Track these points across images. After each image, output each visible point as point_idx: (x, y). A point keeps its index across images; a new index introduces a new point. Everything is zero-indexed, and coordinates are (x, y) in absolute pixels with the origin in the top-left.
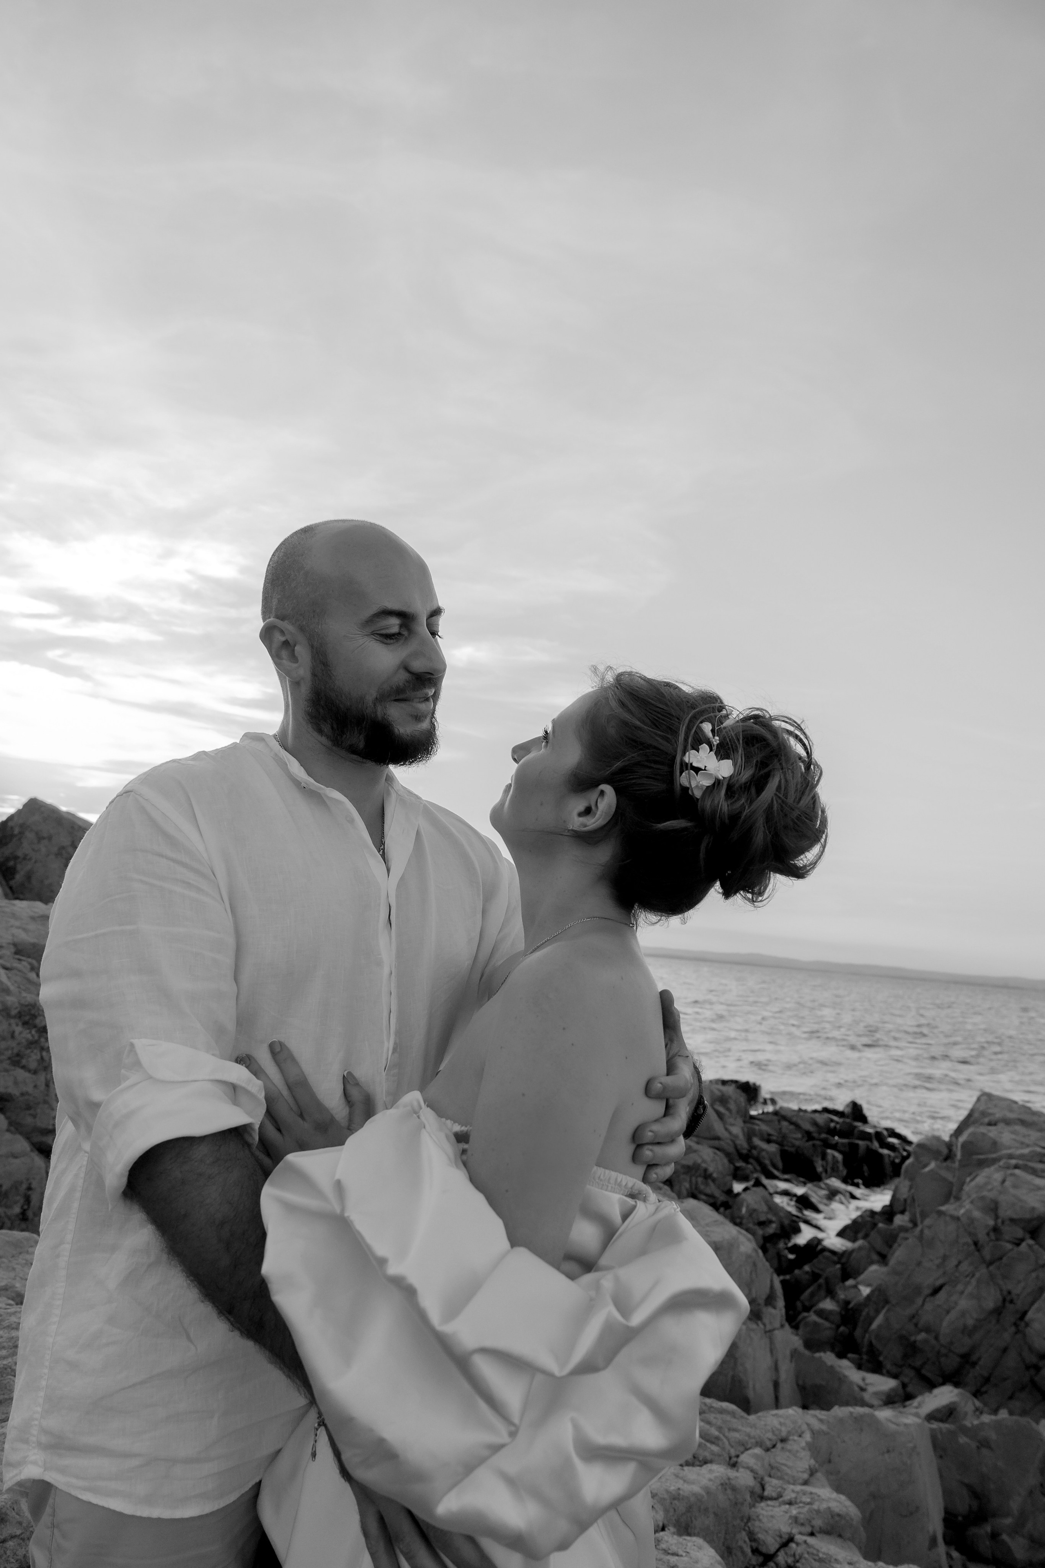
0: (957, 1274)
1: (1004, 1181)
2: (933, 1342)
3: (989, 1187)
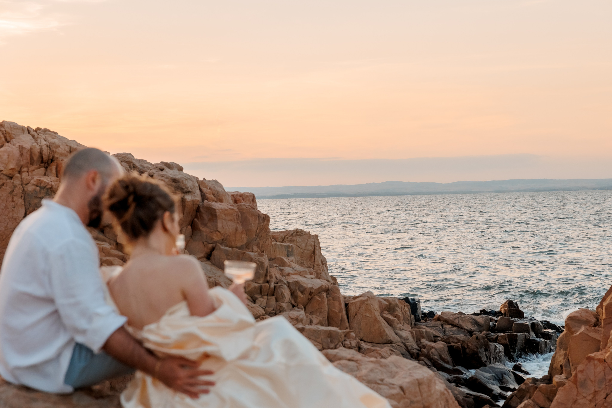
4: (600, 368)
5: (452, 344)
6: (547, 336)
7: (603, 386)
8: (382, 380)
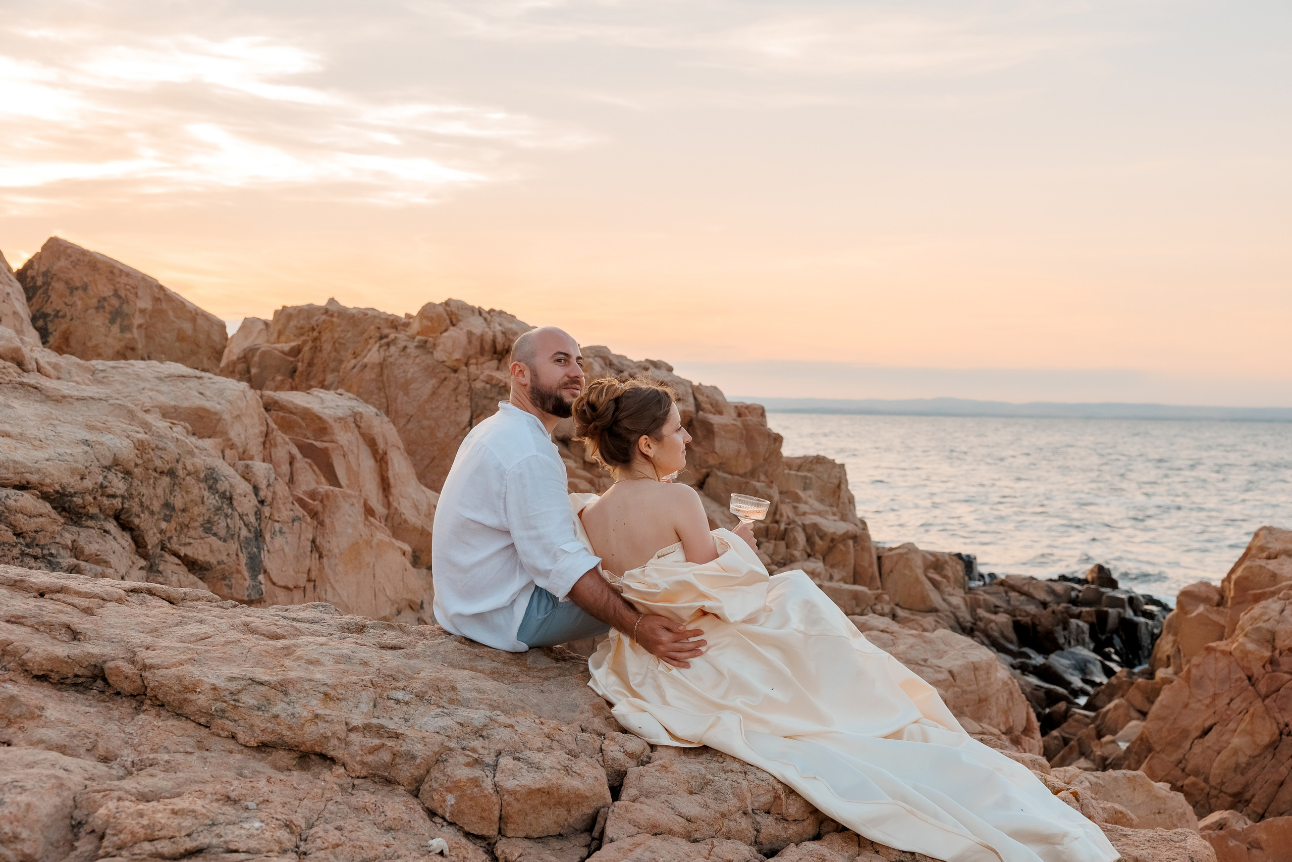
0: (1229, 712)
1: (1283, 611)
2: (1203, 785)
3: (1266, 618)
4: (1223, 663)
5: (1019, 618)
6: (1150, 615)
7: (1227, 687)
8: (925, 661)
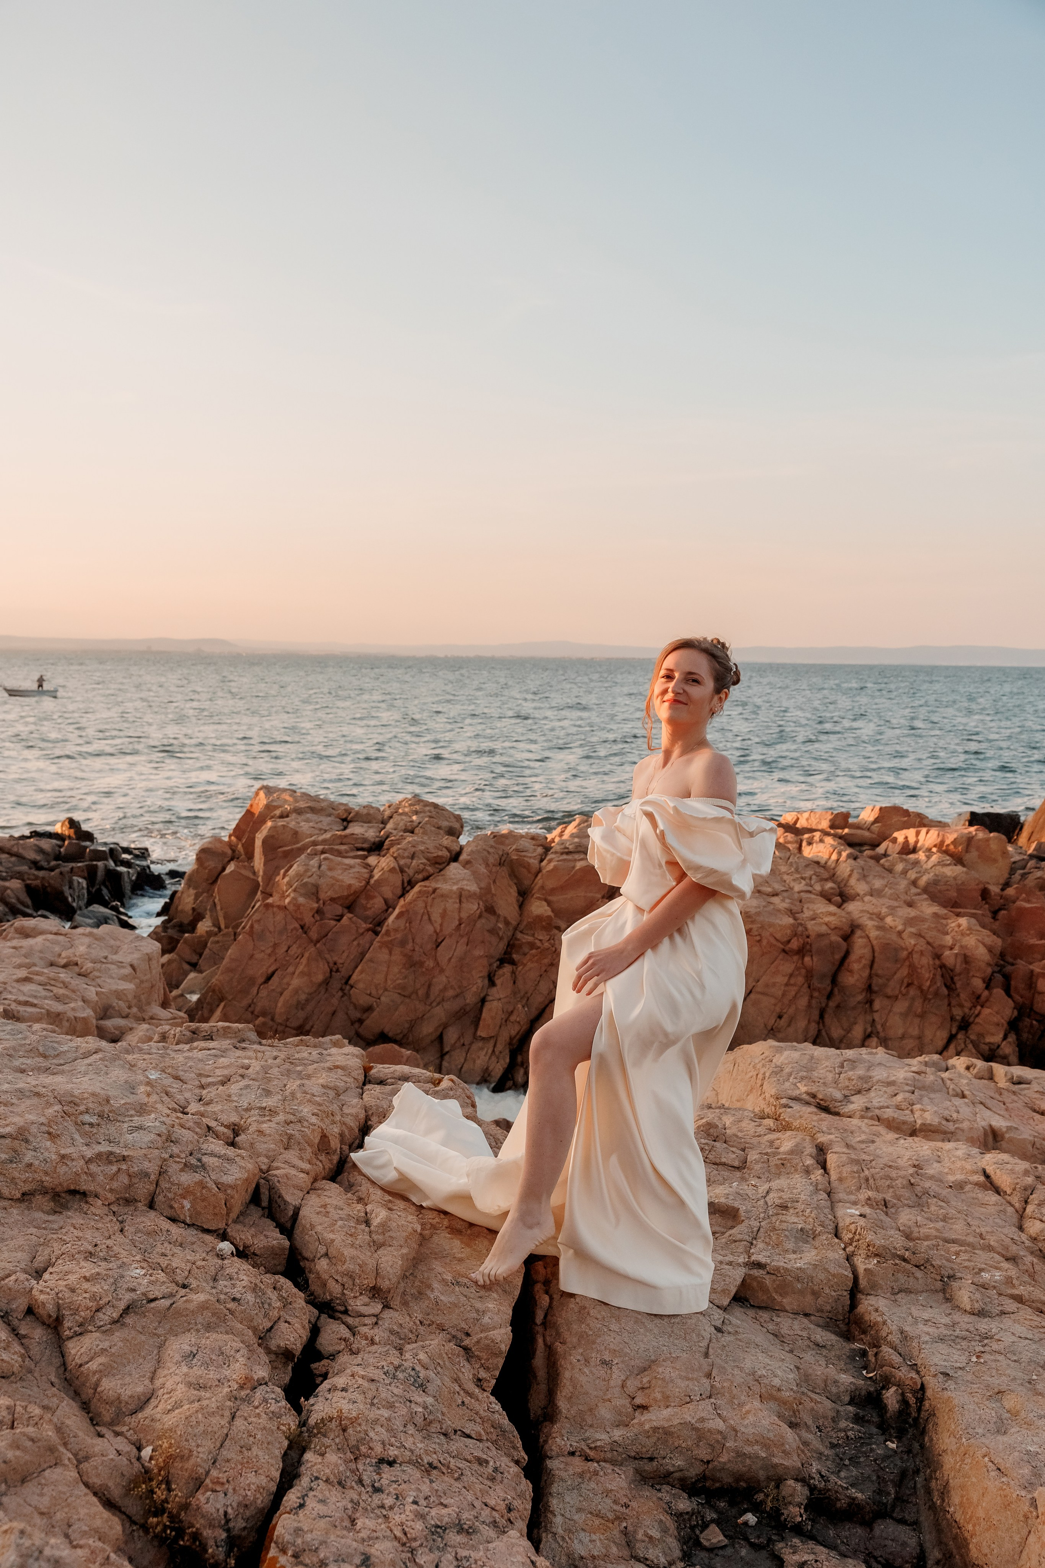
0: (287, 958)
1: (320, 866)
2: (271, 1023)
3: (309, 874)
4: (280, 916)
6: (127, 864)
7: (284, 937)
